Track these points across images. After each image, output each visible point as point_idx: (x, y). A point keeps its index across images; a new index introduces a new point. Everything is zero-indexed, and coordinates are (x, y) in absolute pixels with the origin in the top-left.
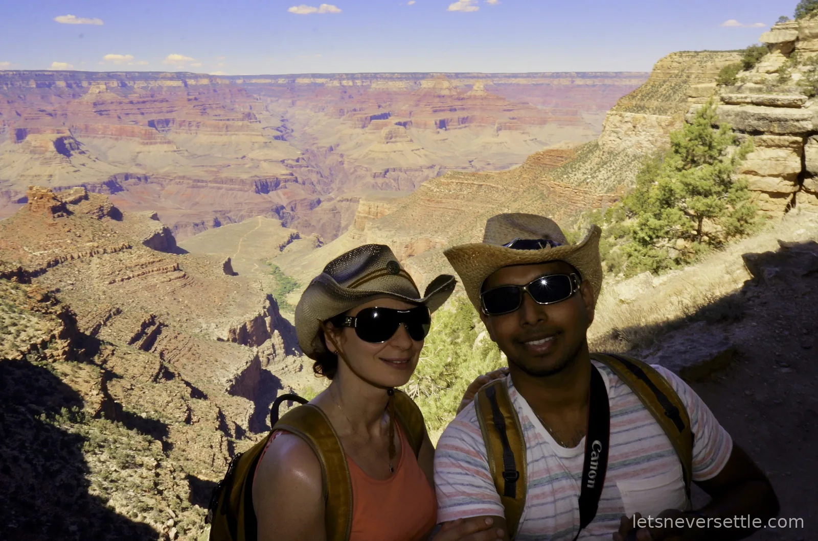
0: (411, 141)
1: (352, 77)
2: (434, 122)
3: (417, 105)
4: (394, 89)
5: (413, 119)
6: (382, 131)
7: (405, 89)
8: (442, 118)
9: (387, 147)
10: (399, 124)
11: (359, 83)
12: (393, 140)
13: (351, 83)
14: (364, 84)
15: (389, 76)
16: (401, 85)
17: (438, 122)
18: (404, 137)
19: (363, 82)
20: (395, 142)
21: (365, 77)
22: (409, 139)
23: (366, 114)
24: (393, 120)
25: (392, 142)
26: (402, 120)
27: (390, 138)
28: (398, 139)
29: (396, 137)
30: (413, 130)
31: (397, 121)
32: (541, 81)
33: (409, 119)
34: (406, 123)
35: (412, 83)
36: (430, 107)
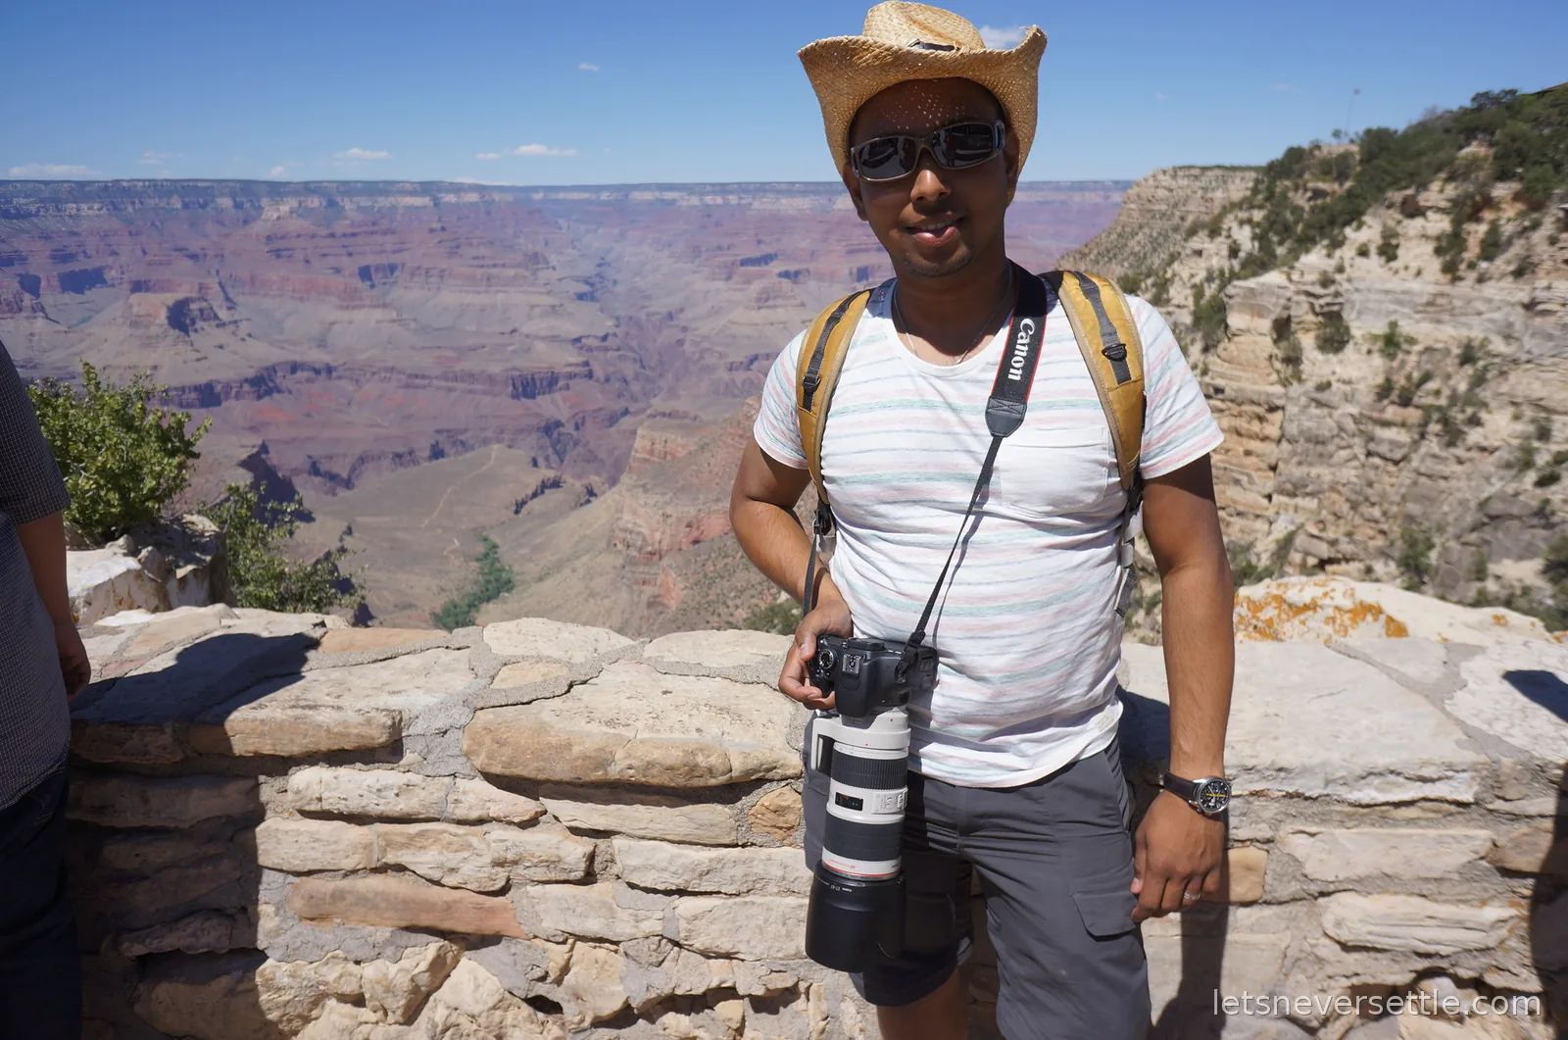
0: (803, 305)
1: (722, 189)
2: (847, 271)
3: (825, 240)
4: (790, 212)
5: (812, 266)
6: (752, 287)
7: (808, 212)
8: (859, 265)
9: (758, 316)
10: (786, 275)
11: (733, 199)
12: (771, 303)
13: (719, 200)
14: (743, 202)
15: (784, 187)
16: (804, 203)
17: (855, 271)
18: (790, 298)
19: (741, 198)
20: (775, 306)
21: (743, 189)
22: (798, 302)
23: (735, 255)
24: (776, 267)
25: (768, 307)
26: (792, 267)
27: (764, 300)
28: (779, 302)
29: (775, 298)
30: (812, 284)
31: (783, 268)
32: (1051, 196)
33: (805, 266)
34: (797, 273)
35: (823, 200)
36: (843, 244)
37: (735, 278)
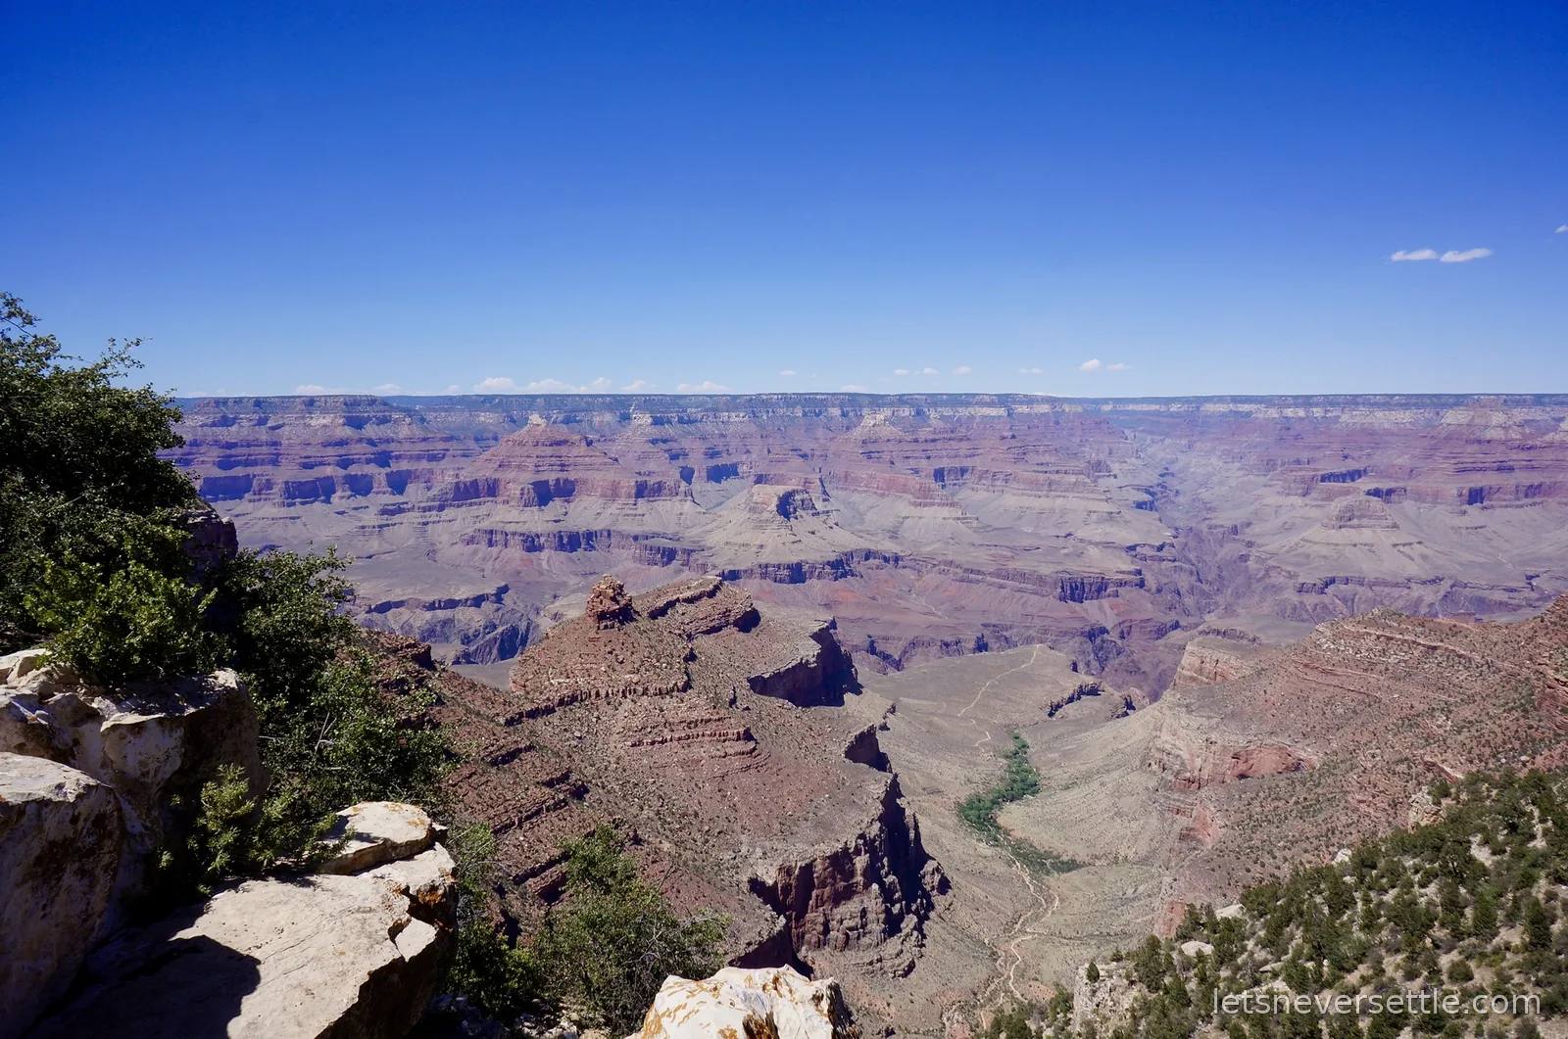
0: (1395, 526)
1: (1306, 401)
2: (1455, 492)
3: (1429, 457)
4: (1386, 426)
5: (1410, 485)
6: (1334, 504)
7: (1408, 426)
8: (1472, 485)
9: (1338, 536)
10: (1376, 493)
11: (1318, 412)
12: (1355, 522)
13: (1301, 413)
14: (1329, 415)
15: (1382, 400)
16: (1405, 417)
17: (1465, 492)
18: (1380, 518)
19: (1327, 411)
20: (1359, 526)
21: (1330, 401)
22: (1390, 522)
23: (1315, 470)
24: (1365, 484)
25: (1351, 527)
26: (1384, 485)
27: (1346, 519)
28: (1365, 521)
29: (1361, 517)
30: (1409, 505)
31: (1372, 486)
33: (1401, 484)
34: (1390, 492)
35: (1429, 414)
36: (1453, 461)
37: (1314, 495)
